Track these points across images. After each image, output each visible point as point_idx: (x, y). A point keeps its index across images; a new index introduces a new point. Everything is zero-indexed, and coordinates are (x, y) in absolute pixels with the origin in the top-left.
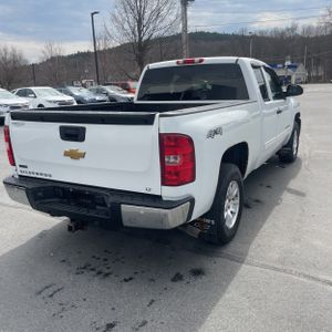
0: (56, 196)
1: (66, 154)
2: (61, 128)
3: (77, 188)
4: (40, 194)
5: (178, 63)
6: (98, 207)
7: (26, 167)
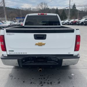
0: (29, 60)
1: (36, 44)
2: (34, 35)
3: (39, 56)
4: (24, 60)
5: (39, 14)
6: (48, 61)
7: (13, 51)
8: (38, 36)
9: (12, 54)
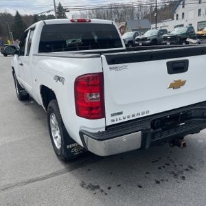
2: (168, 63)
7: (121, 113)
8: (175, 66)
9: (119, 122)
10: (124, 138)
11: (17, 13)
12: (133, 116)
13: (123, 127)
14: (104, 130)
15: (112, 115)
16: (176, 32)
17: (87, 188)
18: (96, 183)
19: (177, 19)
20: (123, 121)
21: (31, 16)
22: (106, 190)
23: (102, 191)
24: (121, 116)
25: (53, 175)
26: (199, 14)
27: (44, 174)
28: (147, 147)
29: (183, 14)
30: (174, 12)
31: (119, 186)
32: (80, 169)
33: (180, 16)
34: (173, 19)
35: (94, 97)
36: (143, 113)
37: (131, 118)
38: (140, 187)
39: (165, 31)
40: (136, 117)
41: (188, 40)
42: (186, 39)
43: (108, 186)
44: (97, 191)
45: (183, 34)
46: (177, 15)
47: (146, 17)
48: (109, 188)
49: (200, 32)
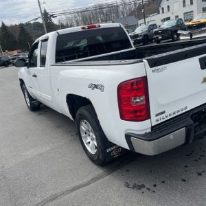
2: (200, 59)
5: (84, 28)
7: (164, 112)
9: (162, 121)
10: (171, 136)
11: (3, 24)
12: (174, 113)
13: (167, 126)
14: (150, 130)
15: (156, 116)
16: (166, 25)
17: (133, 188)
18: (140, 182)
19: (163, 12)
20: (166, 119)
21: (16, 25)
22: (152, 188)
23: (149, 189)
24: (164, 115)
25: (95, 179)
26: (184, 6)
27: (85, 180)
28: (191, 141)
29: (168, 7)
30: (159, 6)
31: (163, 182)
32: (119, 171)
33: (166, 10)
34: (159, 13)
35: (138, 100)
36: (182, 110)
37: (173, 116)
38: (184, 180)
39: (154, 26)
40: (177, 114)
41: (179, 32)
42: (177, 31)
43: (153, 184)
44: (144, 190)
45: (173, 27)
46: (163, 9)
47: (132, 14)
48: (155, 186)
49: (190, 23)
